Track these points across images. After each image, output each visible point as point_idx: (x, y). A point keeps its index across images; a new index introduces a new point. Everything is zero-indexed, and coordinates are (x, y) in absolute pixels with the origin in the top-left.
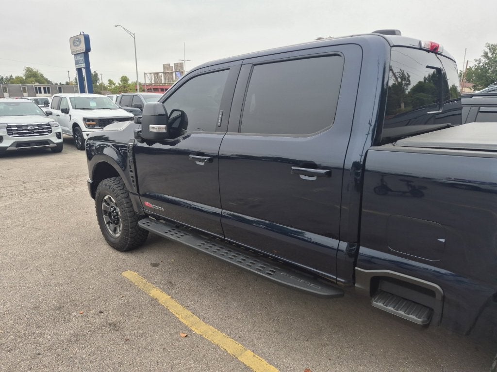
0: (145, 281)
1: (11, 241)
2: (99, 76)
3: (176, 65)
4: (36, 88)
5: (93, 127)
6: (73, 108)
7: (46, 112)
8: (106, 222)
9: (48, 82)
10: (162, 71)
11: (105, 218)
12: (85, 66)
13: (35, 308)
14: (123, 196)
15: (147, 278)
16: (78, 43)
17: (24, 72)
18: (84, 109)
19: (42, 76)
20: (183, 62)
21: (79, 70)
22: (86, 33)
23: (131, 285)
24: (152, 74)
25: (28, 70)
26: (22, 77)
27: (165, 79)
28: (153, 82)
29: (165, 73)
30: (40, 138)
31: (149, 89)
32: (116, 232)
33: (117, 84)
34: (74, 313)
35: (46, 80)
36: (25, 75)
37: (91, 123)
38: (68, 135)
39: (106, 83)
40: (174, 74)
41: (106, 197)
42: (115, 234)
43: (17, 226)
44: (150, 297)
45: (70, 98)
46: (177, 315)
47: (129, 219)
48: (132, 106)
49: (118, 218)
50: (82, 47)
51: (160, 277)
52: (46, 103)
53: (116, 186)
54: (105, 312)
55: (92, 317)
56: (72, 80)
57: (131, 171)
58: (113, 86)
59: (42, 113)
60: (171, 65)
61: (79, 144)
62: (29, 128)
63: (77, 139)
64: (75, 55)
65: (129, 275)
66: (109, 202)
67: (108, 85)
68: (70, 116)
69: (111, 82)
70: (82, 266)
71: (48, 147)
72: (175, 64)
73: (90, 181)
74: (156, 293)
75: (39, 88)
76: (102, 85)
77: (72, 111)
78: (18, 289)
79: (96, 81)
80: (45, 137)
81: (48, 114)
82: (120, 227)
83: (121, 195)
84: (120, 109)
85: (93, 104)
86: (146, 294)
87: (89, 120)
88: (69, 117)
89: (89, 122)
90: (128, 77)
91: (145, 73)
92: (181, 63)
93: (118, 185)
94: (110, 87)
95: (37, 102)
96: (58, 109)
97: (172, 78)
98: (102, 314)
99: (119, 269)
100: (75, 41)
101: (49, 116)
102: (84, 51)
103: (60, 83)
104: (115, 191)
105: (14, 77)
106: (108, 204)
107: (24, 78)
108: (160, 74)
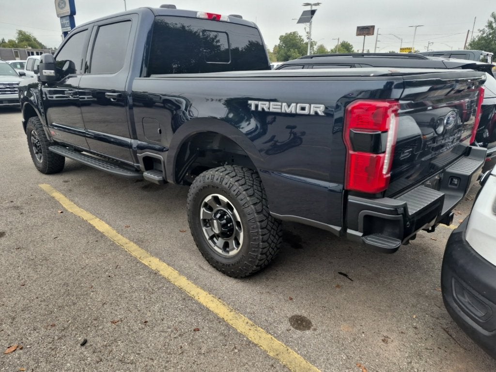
16: (63, 5)
19: (35, 40)
25: (21, 33)
35: (40, 44)
50: (67, 10)
64: (61, 17)
102: (69, 14)
105: (7, 41)
107: (17, 42)
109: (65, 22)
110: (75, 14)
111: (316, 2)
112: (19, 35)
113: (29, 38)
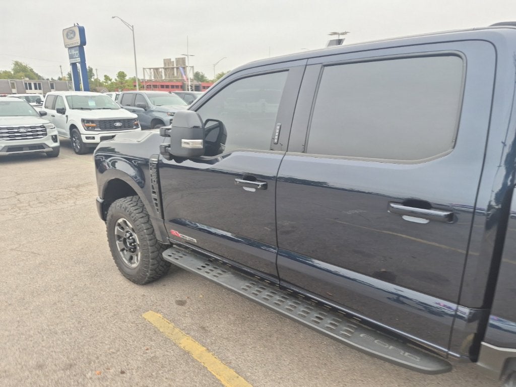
0: (172, 325)
1: (6, 271)
2: (94, 72)
3: (178, 60)
4: (26, 84)
5: (93, 129)
6: (70, 108)
7: (40, 112)
8: (119, 250)
9: (39, 77)
10: (163, 66)
11: (119, 245)
12: (80, 61)
13: (40, 367)
14: (142, 220)
15: (173, 322)
16: (72, 35)
17: (13, 66)
18: (82, 109)
19: (31, 70)
20: (186, 57)
21: (74, 65)
22: (80, 25)
23: (156, 332)
24: (152, 70)
25: (17, 64)
26: (10, 72)
27: (166, 75)
28: (153, 78)
29: (165, 69)
30: (34, 141)
31: (148, 86)
32: (132, 261)
33: (113, 80)
34: (89, 374)
35: (37, 75)
36: (13, 70)
37: (90, 124)
38: (65, 137)
39: (102, 79)
40: (175, 69)
41: (120, 221)
42: (132, 263)
43: (12, 250)
44: (180, 349)
45: (67, 97)
46: (219, 378)
47: (149, 248)
48: (135, 106)
49: (135, 245)
50: (77, 40)
51: (189, 320)
52: (39, 101)
53: (134, 208)
54: (128, 371)
55: (113, 380)
56: (65, 75)
57: (154, 192)
58: (109, 82)
59: (35, 113)
60: (172, 60)
61: (77, 147)
62: (22, 130)
63: (75, 142)
64: (69, 48)
65: (151, 317)
66: (123, 225)
67: (104, 81)
68: (67, 116)
69: (107, 78)
70: (93, 305)
71: (43, 152)
72: (176, 59)
73: (101, 201)
74: (187, 343)
75: (29, 83)
76: (97, 81)
77: (69, 111)
78: (16, 338)
79: (91, 77)
80: (40, 141)
81: (42, 114)
82: (137, 255)
83: (140, 219)
84: (122, 109)
85: (92, 104)
86: (175, 344)
87: (88, 121)
88: (66, 118)
89: (89, 123)
90: (125, 73)
91: (144, 69)
92: (182, 58)
93: (136, 207)
94: (106, 83)
95: (28, 100)
96: (53, 108)
97: (173, 74)
98: (125, 375)
99: (138, 310)
100: (68, 33)
101: (43, 117)
102: (79, 45)
103: (52, 79)
104: (132, 215)
106: (122, 228)
107: (12, 73)
108: (160, 70)
109: (73, 53)
110: (85, 44)
111: (344, 31)
112: (15, 66)
113: (25, 69)
